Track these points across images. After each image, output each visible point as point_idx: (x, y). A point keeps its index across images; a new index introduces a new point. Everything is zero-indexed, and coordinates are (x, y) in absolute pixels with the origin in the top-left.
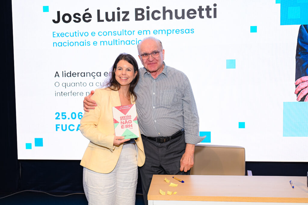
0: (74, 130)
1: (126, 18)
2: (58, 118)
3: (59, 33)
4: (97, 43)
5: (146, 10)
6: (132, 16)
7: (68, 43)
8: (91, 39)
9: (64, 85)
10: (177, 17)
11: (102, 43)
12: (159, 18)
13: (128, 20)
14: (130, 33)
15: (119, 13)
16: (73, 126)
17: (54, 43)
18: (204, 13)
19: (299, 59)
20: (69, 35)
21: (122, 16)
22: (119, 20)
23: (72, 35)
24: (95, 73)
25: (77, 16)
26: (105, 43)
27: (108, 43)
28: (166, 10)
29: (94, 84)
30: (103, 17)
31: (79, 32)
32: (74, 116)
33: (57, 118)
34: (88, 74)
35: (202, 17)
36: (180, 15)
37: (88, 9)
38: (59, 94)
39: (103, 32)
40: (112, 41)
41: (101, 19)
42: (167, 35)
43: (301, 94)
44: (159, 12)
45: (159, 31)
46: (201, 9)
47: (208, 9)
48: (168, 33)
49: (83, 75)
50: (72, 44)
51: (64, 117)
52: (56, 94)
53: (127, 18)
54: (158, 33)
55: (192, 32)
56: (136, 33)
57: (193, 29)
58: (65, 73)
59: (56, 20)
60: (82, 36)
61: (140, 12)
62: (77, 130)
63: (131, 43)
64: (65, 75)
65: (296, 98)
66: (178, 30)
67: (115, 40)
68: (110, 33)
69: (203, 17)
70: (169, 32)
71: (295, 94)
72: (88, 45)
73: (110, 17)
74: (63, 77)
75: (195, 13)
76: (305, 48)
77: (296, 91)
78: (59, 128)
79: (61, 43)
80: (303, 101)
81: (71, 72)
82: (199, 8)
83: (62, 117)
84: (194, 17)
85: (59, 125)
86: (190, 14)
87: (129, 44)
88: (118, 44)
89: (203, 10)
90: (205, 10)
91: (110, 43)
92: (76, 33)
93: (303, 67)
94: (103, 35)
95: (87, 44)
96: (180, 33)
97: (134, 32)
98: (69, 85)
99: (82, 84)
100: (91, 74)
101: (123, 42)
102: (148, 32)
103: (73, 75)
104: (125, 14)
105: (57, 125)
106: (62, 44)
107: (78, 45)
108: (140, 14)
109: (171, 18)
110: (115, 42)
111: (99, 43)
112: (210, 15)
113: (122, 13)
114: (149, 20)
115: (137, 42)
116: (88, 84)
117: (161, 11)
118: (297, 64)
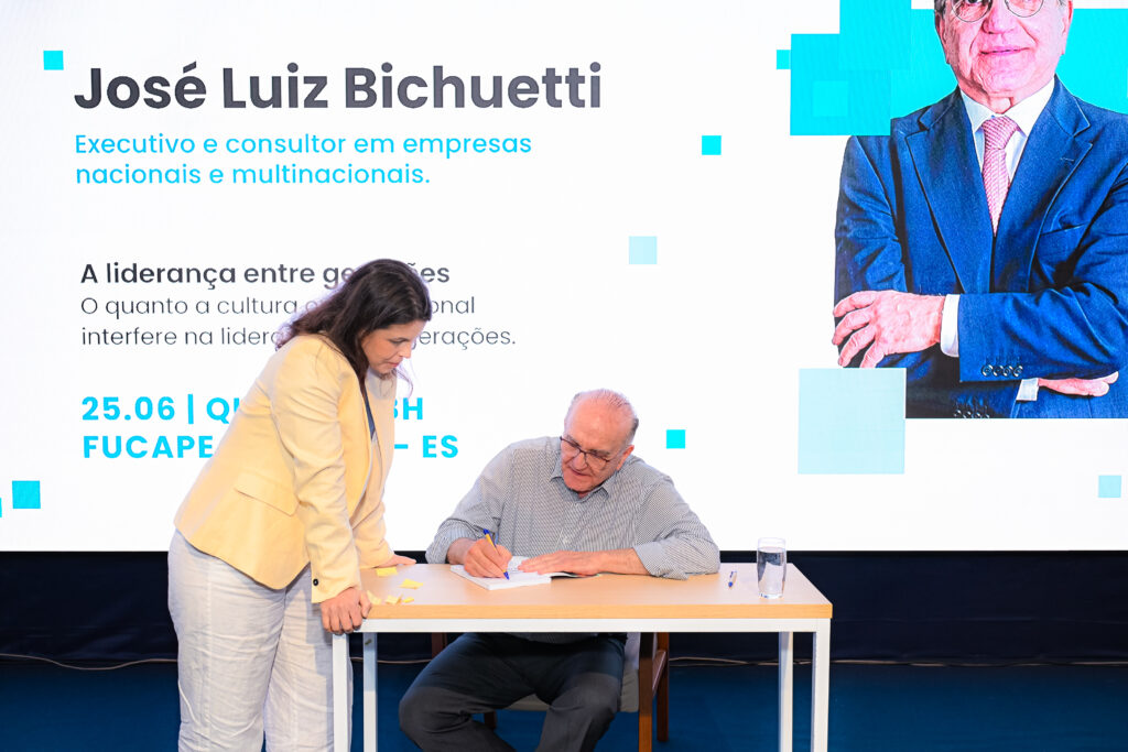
0: (144, 453)
1: (316, 99)
2: (93, 414)
3: (97, 140)
4: (222, 175)
5: (380, 74)
6: (335, 92)
7: (127, 171)
8: (201, 161)
9: (112, 307)
10: (479, 102)
11: (240, 175)
12: (421, 101)
13: (324, 104)
14: (328, 146)
15: (293, 82)
16: (143, 441)
17: (79, 172)
18: (562, 91)
19: (845, 237)
20: (131, 145)
21: (304, 90)
22: (293, 103)
23: (140, 147)
24: (215, 271)
25: (157, 86)
26: (249, 176)
27: (258, 176)
28: (444, 78)
29: (213, 307)
30: (241, 91)
31: (164, 138)
32: (144, 411)
33: (87, 417)
34: (193, 275)
35: (558, 104)
36: (487, 92)
37: (193, 66)
38: (94, 337)
39: (241, 142)
40: (271, 171)
41: (235, 99)
42: (448, 157)
43: (850, 344)
44: (421, 83)
45: (422, 141)
46: (551, 78)
47: (574, 78)
48: (449, 149)
49: (175, 275)
50: (139, 176)
51: (112, 412)
52: (86, 338)
53: (320, 97)
54: (418, 147)
55: (526, 149)
56: (348, 146)
57: (529, 141)
58: (117, 270)
59: (88, 97)
60: (172, 151)
61: (360, 80)
62: (155, 455)
63: (334, 178)
64: (116, 274)
66: (480, 142)
67: (281, 168)
68: (265, 144)
69: (561, 101)
71: (834, 344)
72: (192, 181)
73: (266, 93)
74: (109, 281)
75: (534, 88)
76: (863, 205)
77: (835, 335)
78: (94, 447)
79: (105, 172)
80: (858, 366)
81: (135, 265)
82: (545, 74)
83: (107, 412)
84: (532, 102)
85: (96, 438)
86: (520, 91)
87: (328, 180)
88: (291, 180)
89: (559, 80)
90: (564, 80)
91: (266, 177)
92: (152, 139)
93: (856, 263)
94: (241, 150)
95: (189, 177)
96: (487, 151)
97: (343, 143)
98: (128, 309)
100: (202, 276)
101: (306, 175)
102: (387, 145)
103: (142, 275)
104: (312, 87)
105: (87, 439)
106: (107, 176)
107: (160, 181)
108: (360, 88)
109: (460, 103)
110: (281, 174)
111: (228, 176)
112: (581, 97)
113: (305, 82)
114: (390, 106)
115: (353, 176)
116: (192, 307)
117: (429, 79)
118: (839, 254)
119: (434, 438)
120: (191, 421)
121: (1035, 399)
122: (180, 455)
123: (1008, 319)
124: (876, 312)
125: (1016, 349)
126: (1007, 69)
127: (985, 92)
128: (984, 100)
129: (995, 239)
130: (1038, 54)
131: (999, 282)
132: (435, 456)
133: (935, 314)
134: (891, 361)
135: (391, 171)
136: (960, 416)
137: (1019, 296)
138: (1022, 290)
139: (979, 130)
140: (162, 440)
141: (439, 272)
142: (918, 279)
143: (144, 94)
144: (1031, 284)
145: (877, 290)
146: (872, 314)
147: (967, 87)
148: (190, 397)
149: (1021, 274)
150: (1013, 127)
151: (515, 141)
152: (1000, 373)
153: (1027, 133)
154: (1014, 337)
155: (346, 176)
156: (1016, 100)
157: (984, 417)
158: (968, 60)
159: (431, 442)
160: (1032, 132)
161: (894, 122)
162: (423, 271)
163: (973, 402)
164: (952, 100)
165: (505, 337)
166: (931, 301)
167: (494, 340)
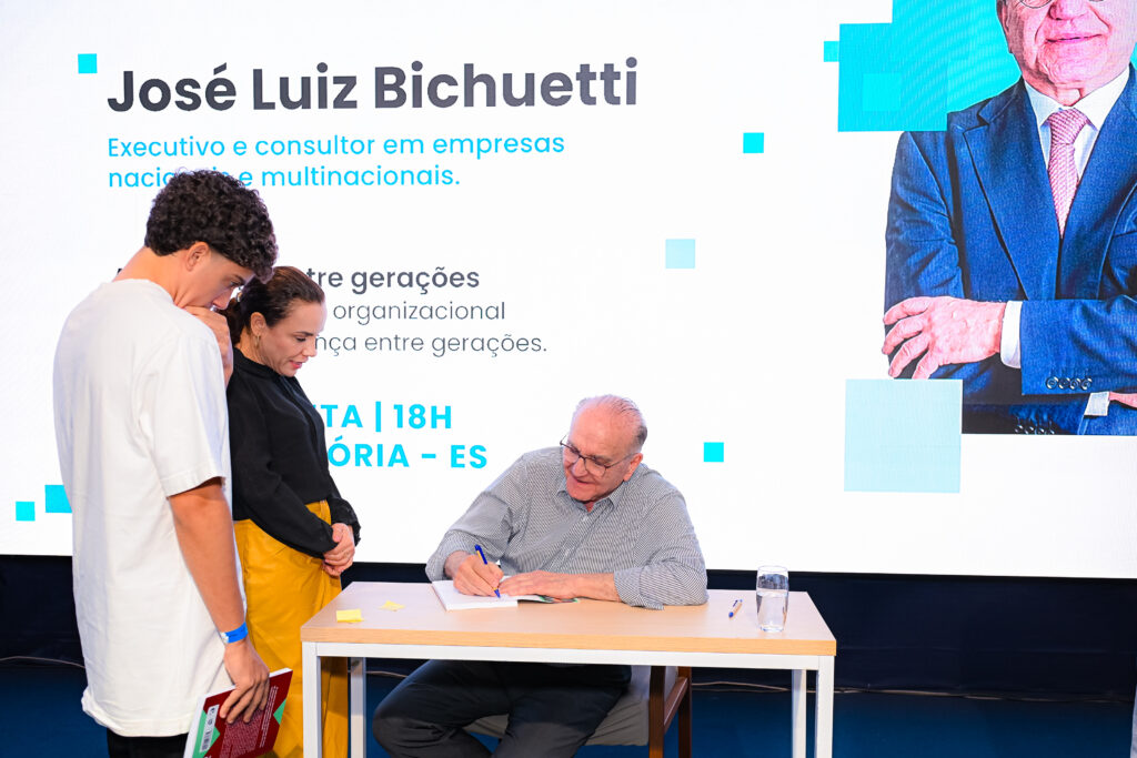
1: (346, 99)
3: (129, 144)
4: (250, 178)
5: (409, 73)
6: (364, 92)
7: (158, 174)
10: (511, 101)
11: (268, 177)
12: (452, 100)
13: (353, 104)
14: (357, 147)
15: (322, 82)
17: (111, 175)
18: (597, 88)
19: (896, 240)
20: (162, 148)
21: (334, 91)
22: (323, 104)
23: (171, 150)
25: (188, 88)
26: (278, 178)
27: (287, 178)
28: (475, 76)
30: (271, 93)
31: (194, 141)
35: (592, 101)
36: (519, 91)
37: (223, 68)
39: (270, 143)
40: (299, 173)
41: (265, 100)
42: (479, 157)
43: (901, 353)
44: (451, 81)
45: (452, 141)
46: (585, 74)
47: (610, 74)
48: (479, 149)
53: (349, 98)
54: (448, 148)
55: (559, 148)
56: (378, 147)
57: (562, 140)
59: (121, 100)
60: (202, 154)
61: (390, 79)
63: (363, 180)
65: (887, 367)
66: (511, 142)
67: (310, 170)
68: (294, 146)
69: (595, 98)
70: (484, 145)
71: (884, 353)
73: (295, 94)
75: (568, 86)
76: (916, 206)
77: (885, 343)
79: (136, 176)
80: (910, 377)
82: (579, 71)
84: (565, 100)
86: (553, 89)
87: (356, 182)
88: (320, 183)
89: (593, 76)
90: (598, 76)
91: (294, 180)
92: (183, 143)
93: (908, 267)
94: (270, 152)
96: (519, 151)
97: (372, 145)
101: (335, 177)
102: (417, 146)
104: (341, 87)
106: (138, 179)
108: (390, 87)
109: (491, 101)
110: (310, 176)
111: (257, 178)
112: (616, 94)
113: (335, 83)
114: (420, 106)
115: (382, 178)
117: (460, 77)
118: (890, 257)
119: (463, 447)
121: (1106, 414)
123: (1076, 327)
124: (930, 320)
125: (1085, 360)
126: (1077, 58)
127: (1052, 83)
128: (1051, 92)
129: (1061, 241)
130: (1112, 39)
131: (1067, 288)
132: (463, 466)
133: (995, 322)
134: (947, 372)
135: (420, 173)
136: (1022, 432)
137: (1088, 303)
138: (1092, 297)
139: (1045, 124)
141: (469, 276)
142: (975, 284)
143: (175, 97)
144: (1102, 291)
145: (931, 296)
146: (926, 322)
147: (1032, 78)
149: (1091, 279)
150: (1082, 120)
151: (547, 141)
152: (1067, 386)
153: (1099, 128)
154: (1083, 347)
155: (375, 178)
156: (1085, 93)
157: (1049, 433)
158: (1033, 48)
159: (459, 452)
160: (1104, 126)
161: (951, 116)
162: (453, 275)
163: (1037, 417)
164: (1015, 92)
165: (535, 344)
166: (991, 309)
167: (525, 347)
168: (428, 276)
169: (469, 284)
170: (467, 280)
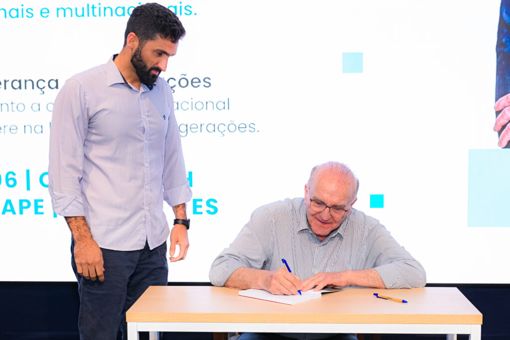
4: (48, 12)
24: (44, 81)
26: (68, 12)
27: (74, 12)
29: (43, 107)
34: (29, 84)
40: (83, 8)
43: (507, 131)
49: (16, 85)
62: (3, 213)
63: (128, 13)
67: (90, 6)
71: (495, 130)
72: (27, 16)
77: (496, 124)
87: (124, 15)
88: (98, 14)
91: (80, 13)
95: (25, 14)
99: (15, 106)
100: (35, 85)
101: (108, 11)
107: (6, 17)
110: (91, 10)
111: (53, 12)
116: (28, 107)
119: (201, 200)
120: (28, 189)
122: (21, 213)
132: (201, 213)
140: (8, 202)
141: (204, 80)
148: (28, 171)
159: (198, 203)
162: (193, 79)
165: (252, 127)
167: (244, 129)
168: (175, 80)
169: (204, 86)
170: (202, 83)
